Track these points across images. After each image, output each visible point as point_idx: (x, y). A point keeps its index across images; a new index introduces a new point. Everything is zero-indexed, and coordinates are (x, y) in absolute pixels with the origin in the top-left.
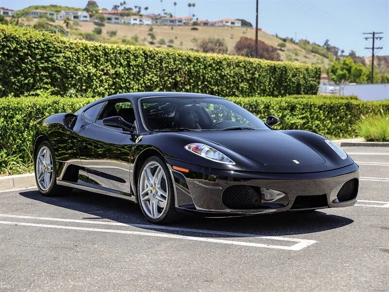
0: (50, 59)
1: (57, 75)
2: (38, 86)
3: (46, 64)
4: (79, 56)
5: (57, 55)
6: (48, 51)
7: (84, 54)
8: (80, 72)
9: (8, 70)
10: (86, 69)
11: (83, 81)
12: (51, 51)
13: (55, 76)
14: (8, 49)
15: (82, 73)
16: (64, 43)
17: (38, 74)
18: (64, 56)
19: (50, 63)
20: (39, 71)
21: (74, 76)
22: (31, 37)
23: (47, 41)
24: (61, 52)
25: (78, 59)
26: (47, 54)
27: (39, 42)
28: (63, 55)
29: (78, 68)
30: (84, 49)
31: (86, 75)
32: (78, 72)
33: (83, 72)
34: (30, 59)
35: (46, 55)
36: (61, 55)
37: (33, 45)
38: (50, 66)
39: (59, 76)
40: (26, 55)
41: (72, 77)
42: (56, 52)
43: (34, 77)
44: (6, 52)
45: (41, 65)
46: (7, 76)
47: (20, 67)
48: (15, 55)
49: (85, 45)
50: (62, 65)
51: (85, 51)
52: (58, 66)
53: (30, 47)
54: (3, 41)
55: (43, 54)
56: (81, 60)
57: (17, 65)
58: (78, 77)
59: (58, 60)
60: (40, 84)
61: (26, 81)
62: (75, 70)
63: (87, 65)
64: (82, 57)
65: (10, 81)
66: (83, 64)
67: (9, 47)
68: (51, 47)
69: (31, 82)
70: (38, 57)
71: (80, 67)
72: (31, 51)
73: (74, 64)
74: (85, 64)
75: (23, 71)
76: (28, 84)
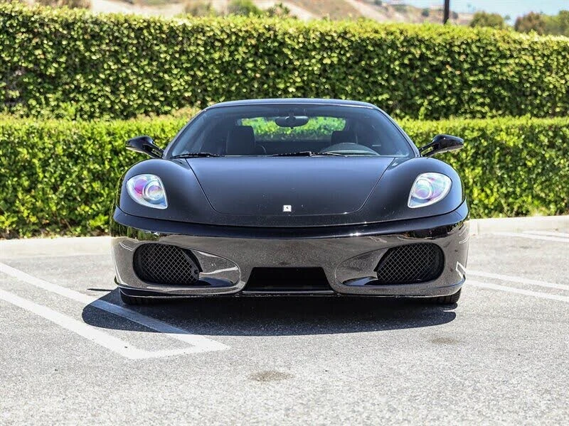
0: (490, 68)
1: (502, 92)
2: (466, 110)
3: (481, 77)
4: (549, 61)
5: (503, 61)
6: (485, 56)
7: (560, 57)
8: (551, 86)
9: (412, 88)
10: (563, 82)
11: (557, 99)
12: (491, 56)
13: (500, 94)
14: (410, 56)
15: (555, 87)
16: (520, 43)
17: (465, 92)
18: (516, 64)
19: (489, 74)
20: (470, 87)
21: (539, 93)
22: (453, 38)
23: (485, 41)
24: (512, 56)
25: (548, 67)
26: (484, 62)
27: (468, 44)
28: (517, 61)
29: (546, 80)
30: (560, 50)
31: (564, 91)
32: (547, 86)
33: (557, 84)
34: (450, 69)
35: (480, 63)
36: (511, 61)
37: (456, 49)
38: (489, 78)
39: (505, 94)
40: (444, 63)
41: (536, 95)
42: (503, 56)
43: (458, 96)
44: (406, 61)
45: (472, 78)
46: (409, 96)
47: (433, 83)
48: (423, 66)
49: (562, 45)
50: (513, 77)
51: (563, 54)
52: (505, 78)
53: (450, 53)
54: (403, 46)
55: (476, 61)
56: (554, 67)
57: (427, 79)
58: (546, 93)
59: (504, 70)
60: (469, 106)
61: (443, 103)
62: (540, 84)
63: (565, 74)
64: (556, 63)
65: (414, 104)
66: (557, 73)
67: (413, 54)
68: (491, 50)
69: (451, 103)
70: (466, 66)
71: (551, 79)
72: (453, 59)
73: (538, 74)
74: (562, 74)
75: (437, 88)
76: (448, 107)
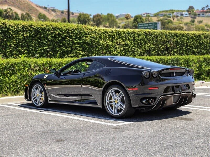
0: (82, 38)
1: (86, 46)
2: (74, 52)
3: (79, 41)
4: (101, 36)
5: (86, 36)
6: (80, 34)
7: (104, 35)
8: (102, 44)
9: (55, 45)
10: (106, 43)
11: (104, 48)
12: (82, 34)
13: (85, 47)
14: (55, 34)
15: (103, 44)
16: (91, 30)
17: (74, 46)
18: (90, 37)
19: (81, 40)
20: (75, 44)
21: (98, 46)
22: (69, 28)
23: (80, 29)
24: (89, 34)
25: (100, 38)
26: (79, 36)
27: (74, 30)
28: (90, 36)
29: (100, 42)
30: (104, 32)
31: (106, 46)
32: (101, 44)
33: (104, 44)
34: (68, 38)
35: (78, 37)
36: (88, 36)
37: (70, 32)
38: (81, 41)
39: (87, 47)
40: (66, 36)
41: (97, 47)
42: (86, 34)
43: (71, 48)
44: (53, 36)
45: (76, 42)
46: (55, 47)
47: (63, 43)
48: (59, 37)
49: (105, 30)
50: (89, 41)
51: (105, 33)
52: (87, 41)
53: (68, 33)
54: (52, 30)
55: (77, 36)
56: (102, 38)
57: (61, 42)
58: (100, 46)
59: (86, 39)
60: (75, 51)
61: (66, 50)
62: (98, 43)
63: (106, 40)
64: (103, 37)
65: (56, 50)
66: (103, 40)
67: (55, 33)
68: (82, 32)
69: (69, 50)
70: (74, 37)
71: (102, 42)
72: (69, 35)
73: (98, 40)
74: (105, 40)
75: (64, 45)
76: (68, 51)
